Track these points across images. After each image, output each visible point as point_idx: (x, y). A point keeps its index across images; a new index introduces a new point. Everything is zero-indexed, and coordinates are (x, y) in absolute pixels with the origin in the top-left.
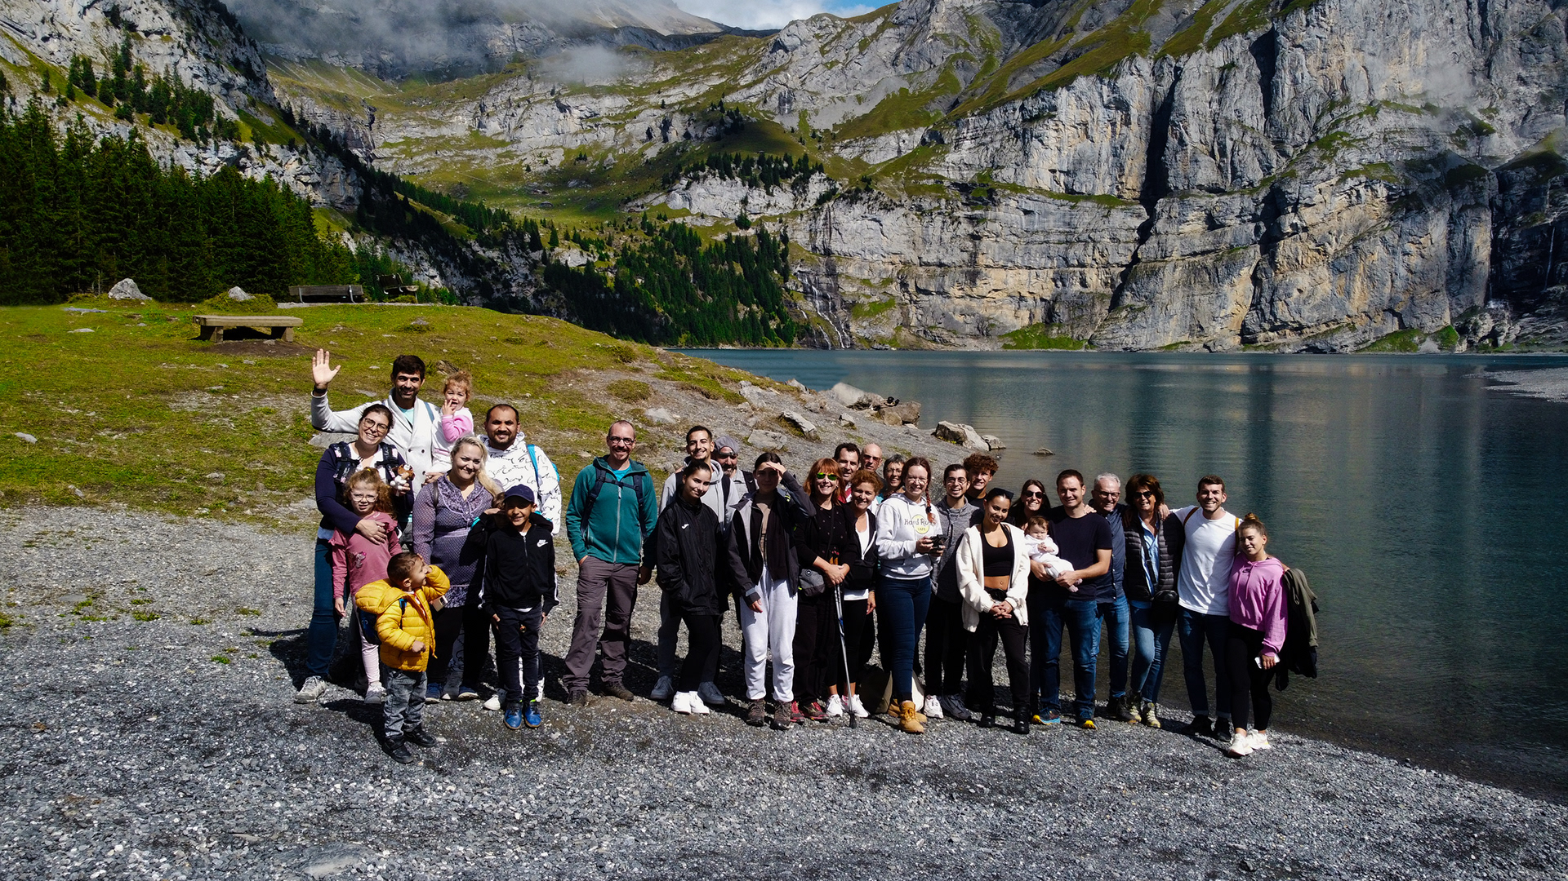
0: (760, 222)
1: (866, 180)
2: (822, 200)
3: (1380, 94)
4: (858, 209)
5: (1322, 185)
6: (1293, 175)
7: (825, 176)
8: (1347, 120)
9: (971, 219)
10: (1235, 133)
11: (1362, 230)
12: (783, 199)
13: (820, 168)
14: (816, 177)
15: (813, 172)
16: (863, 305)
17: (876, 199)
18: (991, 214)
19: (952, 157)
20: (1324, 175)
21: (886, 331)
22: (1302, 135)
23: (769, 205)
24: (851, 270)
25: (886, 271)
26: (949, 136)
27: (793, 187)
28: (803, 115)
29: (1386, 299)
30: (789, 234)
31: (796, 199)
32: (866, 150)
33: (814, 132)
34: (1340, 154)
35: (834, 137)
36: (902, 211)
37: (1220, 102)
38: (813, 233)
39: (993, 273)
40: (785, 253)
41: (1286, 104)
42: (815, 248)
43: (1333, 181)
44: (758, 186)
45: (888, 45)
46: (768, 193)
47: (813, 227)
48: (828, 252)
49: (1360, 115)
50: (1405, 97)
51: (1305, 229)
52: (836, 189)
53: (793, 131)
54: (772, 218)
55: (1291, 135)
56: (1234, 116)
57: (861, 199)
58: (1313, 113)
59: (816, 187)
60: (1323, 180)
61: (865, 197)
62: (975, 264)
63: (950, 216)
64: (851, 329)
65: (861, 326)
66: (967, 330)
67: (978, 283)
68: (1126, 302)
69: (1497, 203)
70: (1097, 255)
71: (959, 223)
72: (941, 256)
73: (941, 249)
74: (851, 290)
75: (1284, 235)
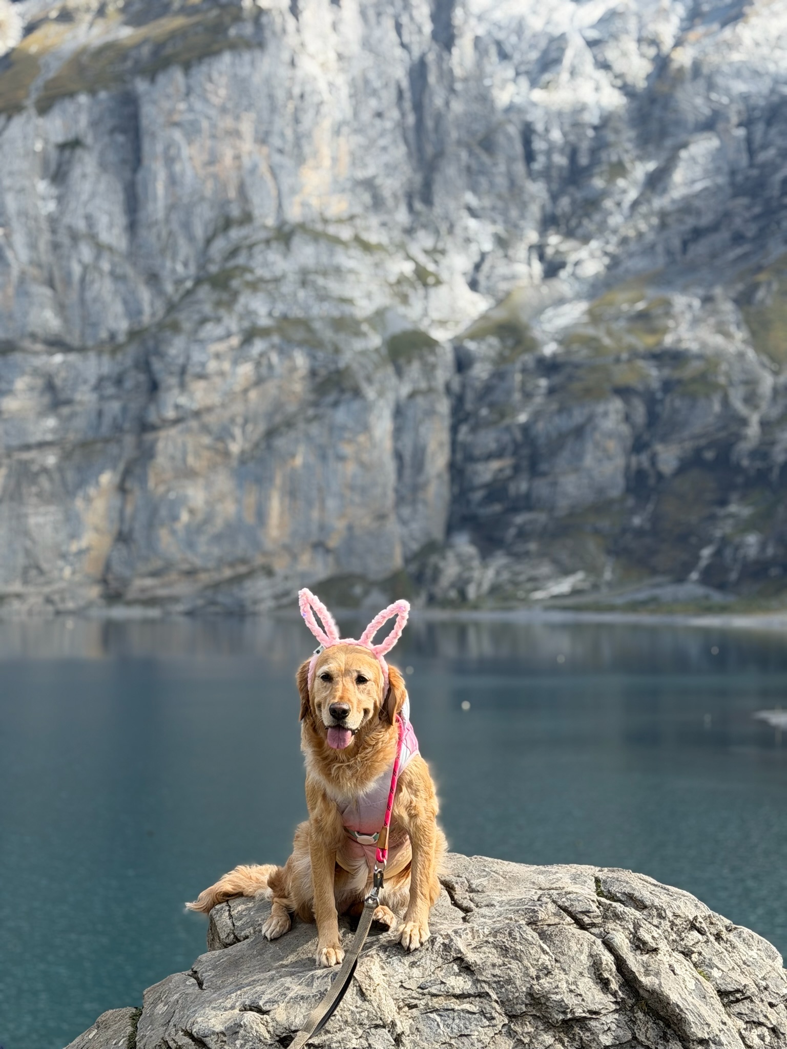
3: (294, 214)
5: (221, 347)
6: (176, 328)
8: (251, 247)
10: (86, 252)
11: (278, 419)
20: (219, 331)
22: (186, 265)
29: (314, 528)
34: (242, 300)
37: (60, 199)
41: (160, 214)
43: (235, 341)
49: (268, 242)
50: (325, 221)
51: (197, 414)
55: (168, 264)
56: (81, 225)
58: (199, 232)
60: (220, 339)
69: (455, 388)
75: (165, 421)
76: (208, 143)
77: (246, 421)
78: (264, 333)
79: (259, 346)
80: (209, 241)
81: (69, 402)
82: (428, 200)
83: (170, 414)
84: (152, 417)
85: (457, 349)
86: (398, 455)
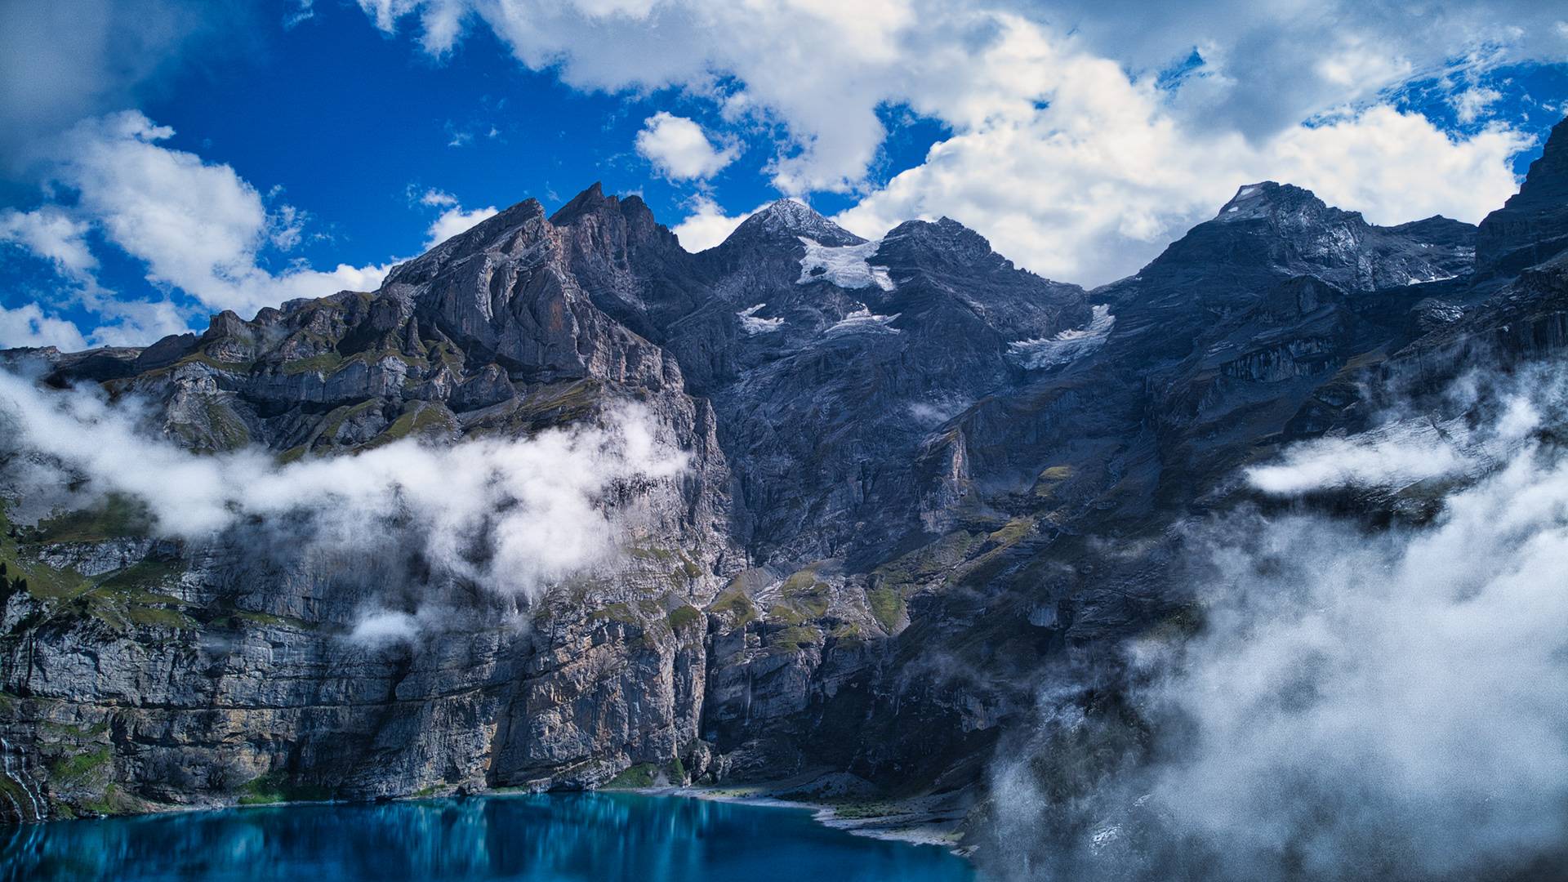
1: (83, 604)
2: (22, 627)
4: (69, 641)
5: (573, 626)
6: (548, 614)
7: (28, 596)
11: (606, 667)
13: (22, 587)
14: (16, 597)
15: (13, 592)
16: (66, 759)
17: (93, 629)
18: (235, 647)
20: (575, 616)
21: (96, 792)
24: (53, 715)
25: (100, 714)
36: (124, 643)
38: (7, 667)
39: (232, 714)
42: (8, 688)
47: (8, 660)
48: (23, 692)
51: (557, 668)
52: (41, 614)
57: (74, 627)
59: (15, 611)
61: (79, 625)
62: (212, 705)
63: (186, 648)
64: (51, 794)
65: (63, 789)
66: (197, 783)
67: (214, 726)
68: (382, 744)
69: (709, 641)
70: (350, 691)
71: (196, 657)
72: (170, 696)
73: (171, 689)
74: (53, 740)
75: (538, 672)
77: (587, 671)
81: (481, 663)
82: (691, 523)
83: (541, 668)
84: (531, 670)
85: (709, 617)
86: (676, 686)
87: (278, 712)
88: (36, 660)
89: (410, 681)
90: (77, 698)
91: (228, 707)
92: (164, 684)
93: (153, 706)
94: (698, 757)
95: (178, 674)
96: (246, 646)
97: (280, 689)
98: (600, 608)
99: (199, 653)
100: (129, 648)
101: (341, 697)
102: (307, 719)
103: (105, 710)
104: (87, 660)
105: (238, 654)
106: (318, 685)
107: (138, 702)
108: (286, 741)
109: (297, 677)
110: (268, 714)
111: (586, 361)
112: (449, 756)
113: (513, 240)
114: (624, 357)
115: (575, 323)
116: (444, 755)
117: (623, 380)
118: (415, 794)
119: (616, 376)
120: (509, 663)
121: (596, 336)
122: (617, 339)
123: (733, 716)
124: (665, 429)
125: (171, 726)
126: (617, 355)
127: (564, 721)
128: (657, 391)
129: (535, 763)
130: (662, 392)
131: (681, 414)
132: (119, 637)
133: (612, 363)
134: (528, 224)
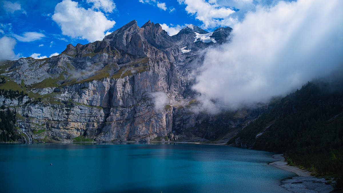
0: (8, 108)
1: (40, 99)
2: (27, 103)
3: (153, 91)
4: (37, 106)
6: (138, 105)
7: (28, 97)
8: (148, 95)
9: (67, 110)
10: (127, 95)
11: (151, 116)
12: (16, 102)
13: (27, 95)
14: (25, 97)
15: (25, 96)
16: (36, 130)
17: (42, 104)
18: (72, 109)
19: (63, 95)
21: (43, 137)
22: (140, 97)
23: (11, 103)
24: (33, 121)
25: (43, 122)
26: (62, 90)
27: (19, 99)
28: (23, 81)
30: (16, 111)
31: (19, 102)
32: (39, 91)
33: (25, 85)
34: (147, 101)
35: (31, 87)
36: (49, 107)
37: (124, 89)
38: (24, 111)
39: (72, 123)
40: (15, 116)
41: (137, 91)
42: (24, 115)
43: (146, 107)
44: (8, 98)
45: (47, 67)
46: (11, 100)
47: (24, 109)
48: (27, 116)
51: (141, 116)
52: (31, 100)
53: (19, 84)
54: (12, 107)
55: (138, 97)
56: (127, 92)
57: (38, 103)
59: (25, 100)
60: (144, 106)
61: (39, 103)
62: (67, 121)
63: (62, 109)
64: (33, 137)
65: (35, 136)
66: (64, 137)
67: (68, 125)
68: (104, 130)
69: (173, 112)
70: (97, 120)
71: (64, 111)
72: (58, 119)
73: (59, 117)
74: (33, 126)
75: (137, 117)
76: (143, 82)
77: (147, 117)
78: (150, 105)
79: (149, 107)
80: (143, 94)
81: (124, 114)
82: (170, 89)
83: (137, 116)
84: (135, 116)
85: (173, 107)
86: (166, 121)
87: (82, 123)
88: (29, 110)
89: (110, 117)
90: (39, 118)
91: (71, 122)
92: (57, 116)
93: (55, 120)
94: (171, 135)
95: (60, 114)
96: (74, 109)
97: (82, 118)
98: (149, 104)
99: (64, 110)
100: (49, 108)
101: (95, 121)
102: (88, 125)
103: (45, 121)
104: (41, 110)
105: (73, 110)
106: (90, 118)
107: (52, 120)
108: (83, 130)
109: (85, 116)
110: (79, 124)
111: (146, 54)
112: (118, 133)
113: (130, 29)
114: (154, 53)
115: (144, 45)
116: (117, 133)
117: (154, 58)
118: (111, 141)
119: (153, 57)
120: (130, 115)
121: (148, 48)
122: (153, 49)
123: (179, 128)
124: (164, 69)
125: (59, 125)
126: (153, 53)
127: (143, 127)
128: (162, 61)
129: (137, 135)
130: (163, 61)
131: (167, 66)
132: (47, 106)
133: (152, 54)
134: (134, 25)
